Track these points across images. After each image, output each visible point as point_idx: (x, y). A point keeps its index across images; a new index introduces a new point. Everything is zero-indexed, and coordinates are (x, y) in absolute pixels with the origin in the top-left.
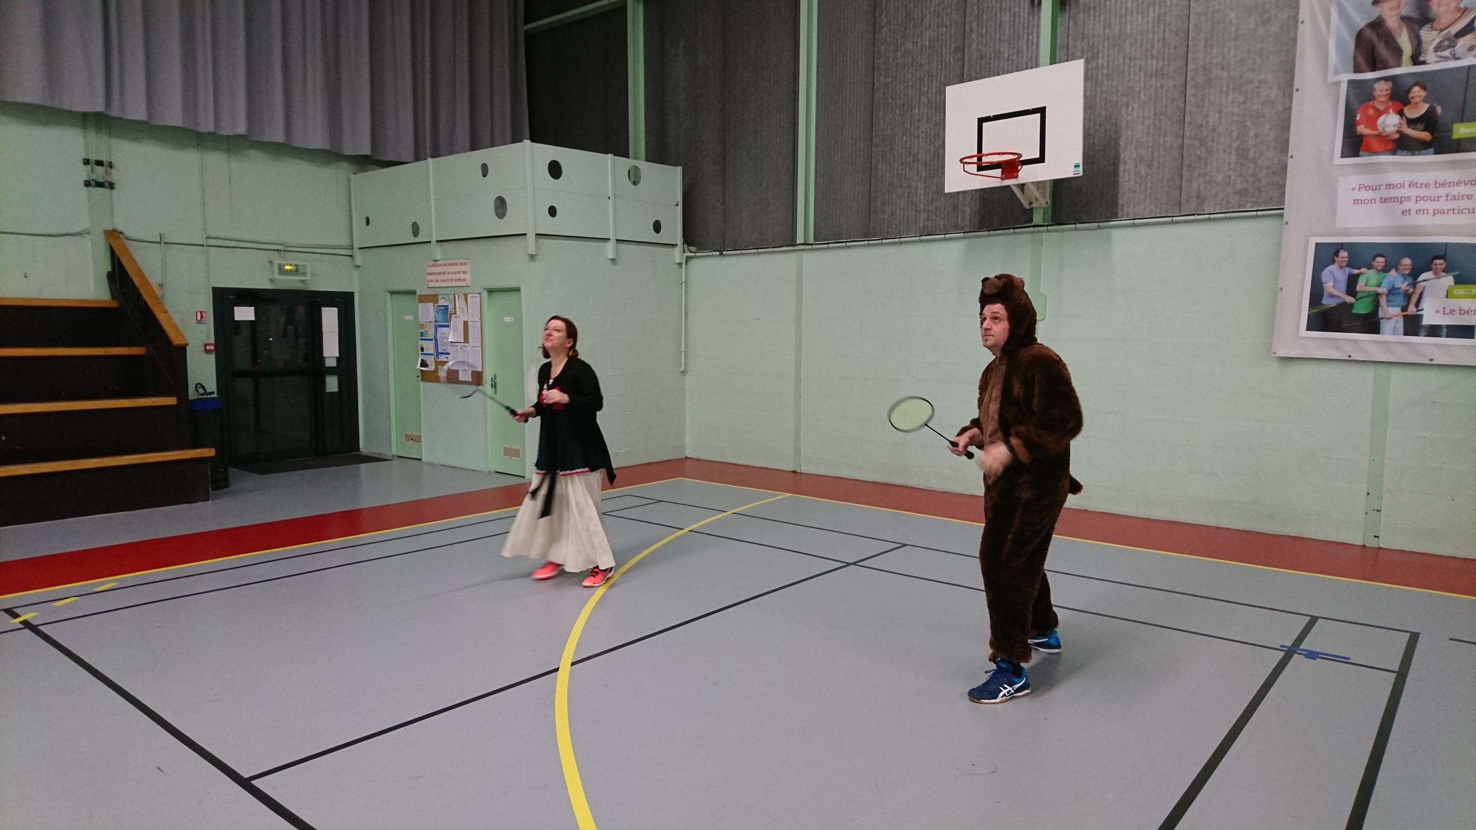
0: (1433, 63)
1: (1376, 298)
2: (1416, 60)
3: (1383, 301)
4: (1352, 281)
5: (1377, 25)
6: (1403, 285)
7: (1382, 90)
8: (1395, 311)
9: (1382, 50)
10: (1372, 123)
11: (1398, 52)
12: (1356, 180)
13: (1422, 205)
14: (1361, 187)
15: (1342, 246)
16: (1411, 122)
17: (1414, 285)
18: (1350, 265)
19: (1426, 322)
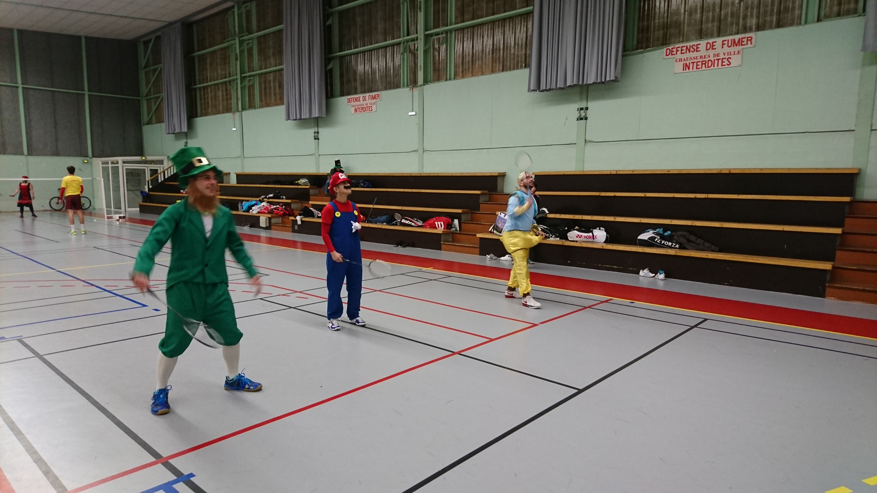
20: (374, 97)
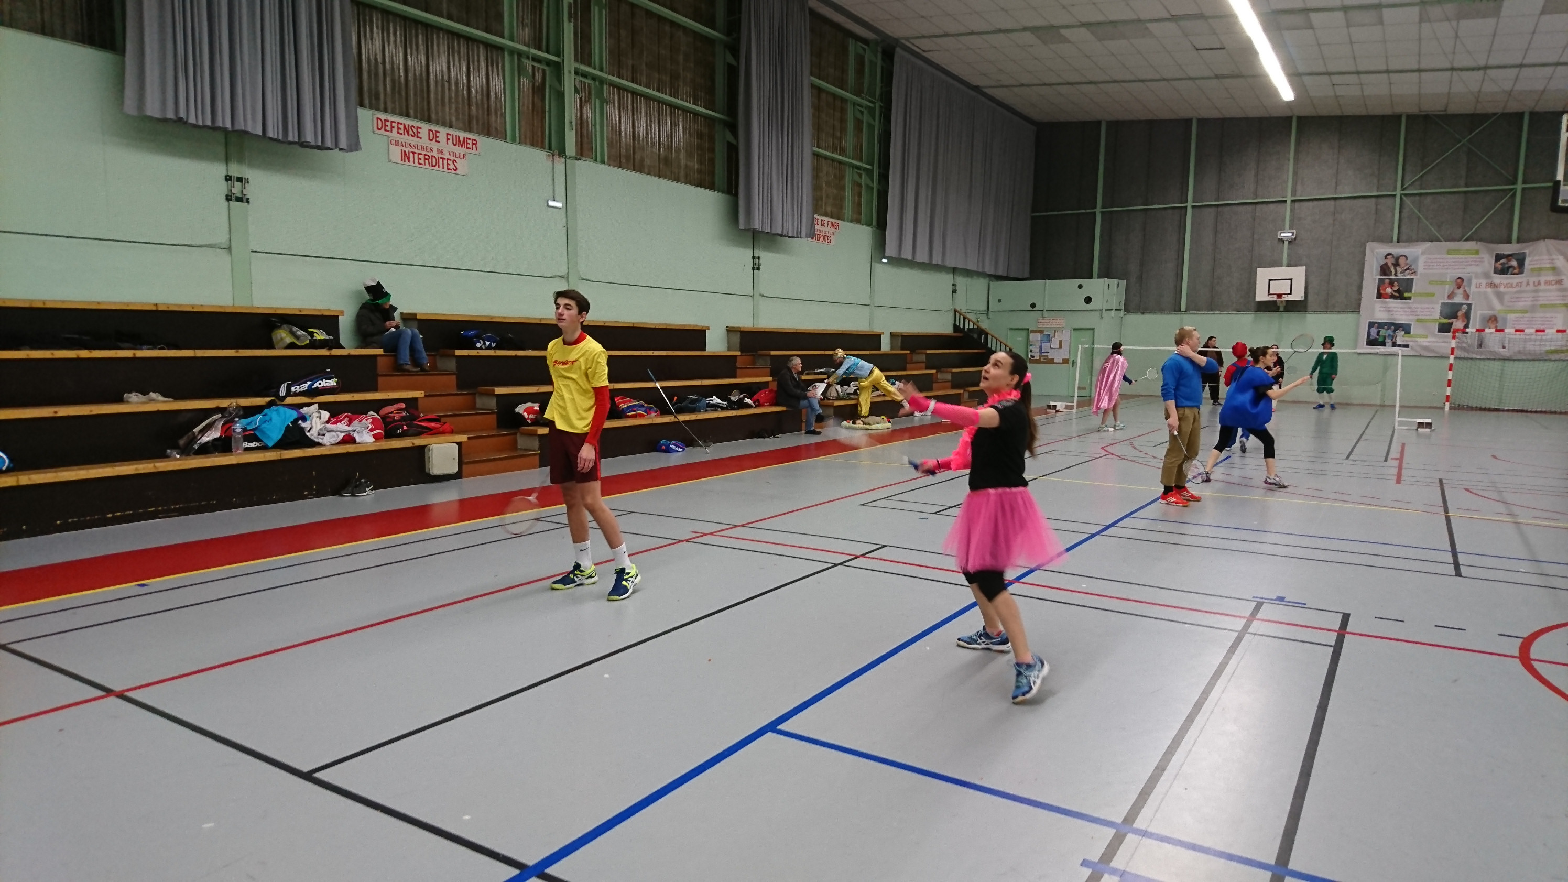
0: (1400, 277)
1: (1385, 337)
2: (1396, 275)
3: (1387, 338)
4: (1379, 332)
5: (1386, 264)
6: (1392, 334)
7: (1387, 281)
8: (1390, 340)
9: (1388, 272)
10: (1384, 290)
11: (1391, 272)
12: (1380, 305)
13: (1397, 313)
14: (1381, 307)
15: (1376, 323)
16: (1394, 291)
17: (1395, 333)
18: (1378, 328)
19: (1398, 343)
20: (462, 142)
